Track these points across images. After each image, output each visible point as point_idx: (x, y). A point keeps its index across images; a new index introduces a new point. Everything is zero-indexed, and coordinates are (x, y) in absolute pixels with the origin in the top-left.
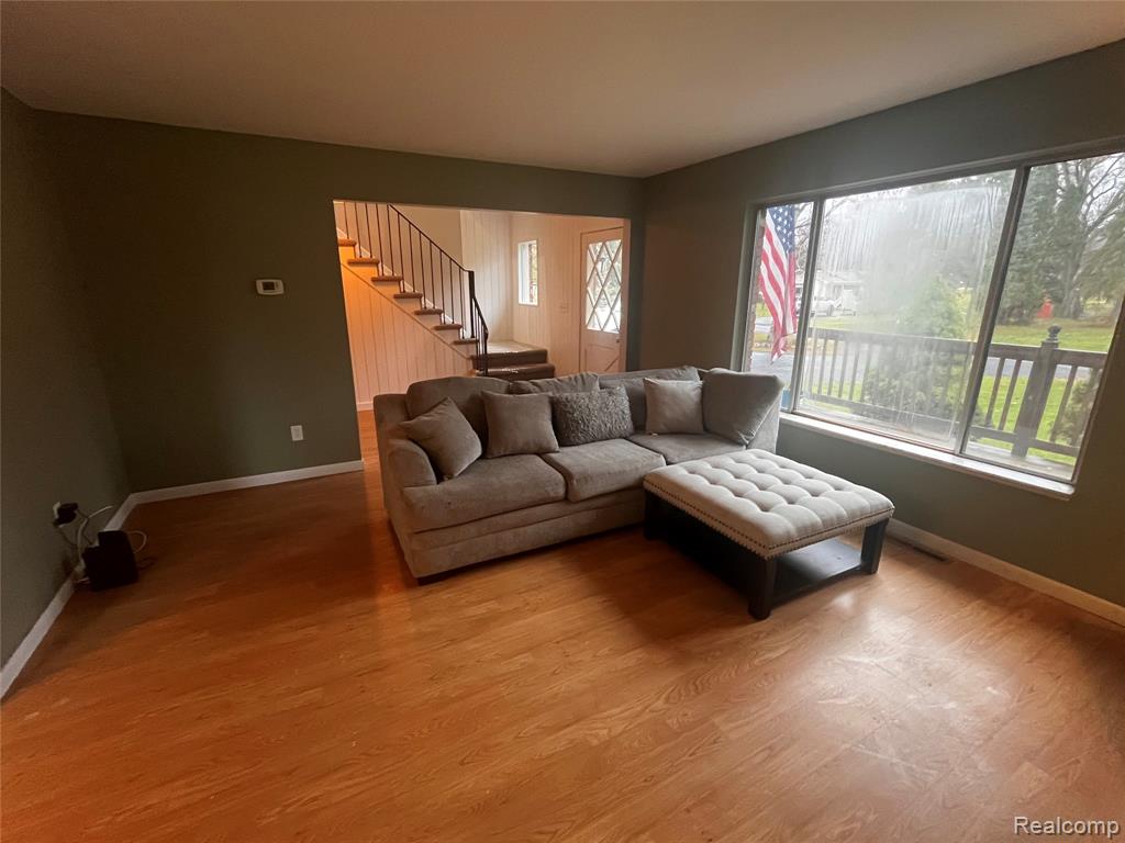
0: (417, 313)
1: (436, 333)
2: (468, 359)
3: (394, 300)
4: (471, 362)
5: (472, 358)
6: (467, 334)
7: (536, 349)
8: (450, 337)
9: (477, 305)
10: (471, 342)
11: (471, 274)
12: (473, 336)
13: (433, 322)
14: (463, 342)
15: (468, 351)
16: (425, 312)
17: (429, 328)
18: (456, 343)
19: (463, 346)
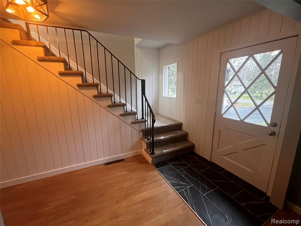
0: (109, 106)
1: (121, 118)
2: (140, 132)
3: (93, 99)
4: (141, 133)
5: (142, 131)
6: (139, 116)
7: (177, 122)
8: (130, 119)
9: (146, 100)
10: (142, 122)
11: (143, 82)
12: (143, 118)
13: (121, 111)
14: (136, 122)
15: (140, 127)
16: (114, 105)
17: (117, 115)
18: (133, 123)
19: (138, 125)
